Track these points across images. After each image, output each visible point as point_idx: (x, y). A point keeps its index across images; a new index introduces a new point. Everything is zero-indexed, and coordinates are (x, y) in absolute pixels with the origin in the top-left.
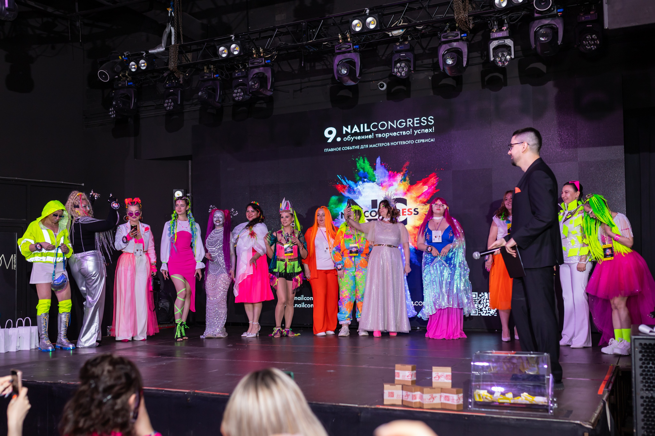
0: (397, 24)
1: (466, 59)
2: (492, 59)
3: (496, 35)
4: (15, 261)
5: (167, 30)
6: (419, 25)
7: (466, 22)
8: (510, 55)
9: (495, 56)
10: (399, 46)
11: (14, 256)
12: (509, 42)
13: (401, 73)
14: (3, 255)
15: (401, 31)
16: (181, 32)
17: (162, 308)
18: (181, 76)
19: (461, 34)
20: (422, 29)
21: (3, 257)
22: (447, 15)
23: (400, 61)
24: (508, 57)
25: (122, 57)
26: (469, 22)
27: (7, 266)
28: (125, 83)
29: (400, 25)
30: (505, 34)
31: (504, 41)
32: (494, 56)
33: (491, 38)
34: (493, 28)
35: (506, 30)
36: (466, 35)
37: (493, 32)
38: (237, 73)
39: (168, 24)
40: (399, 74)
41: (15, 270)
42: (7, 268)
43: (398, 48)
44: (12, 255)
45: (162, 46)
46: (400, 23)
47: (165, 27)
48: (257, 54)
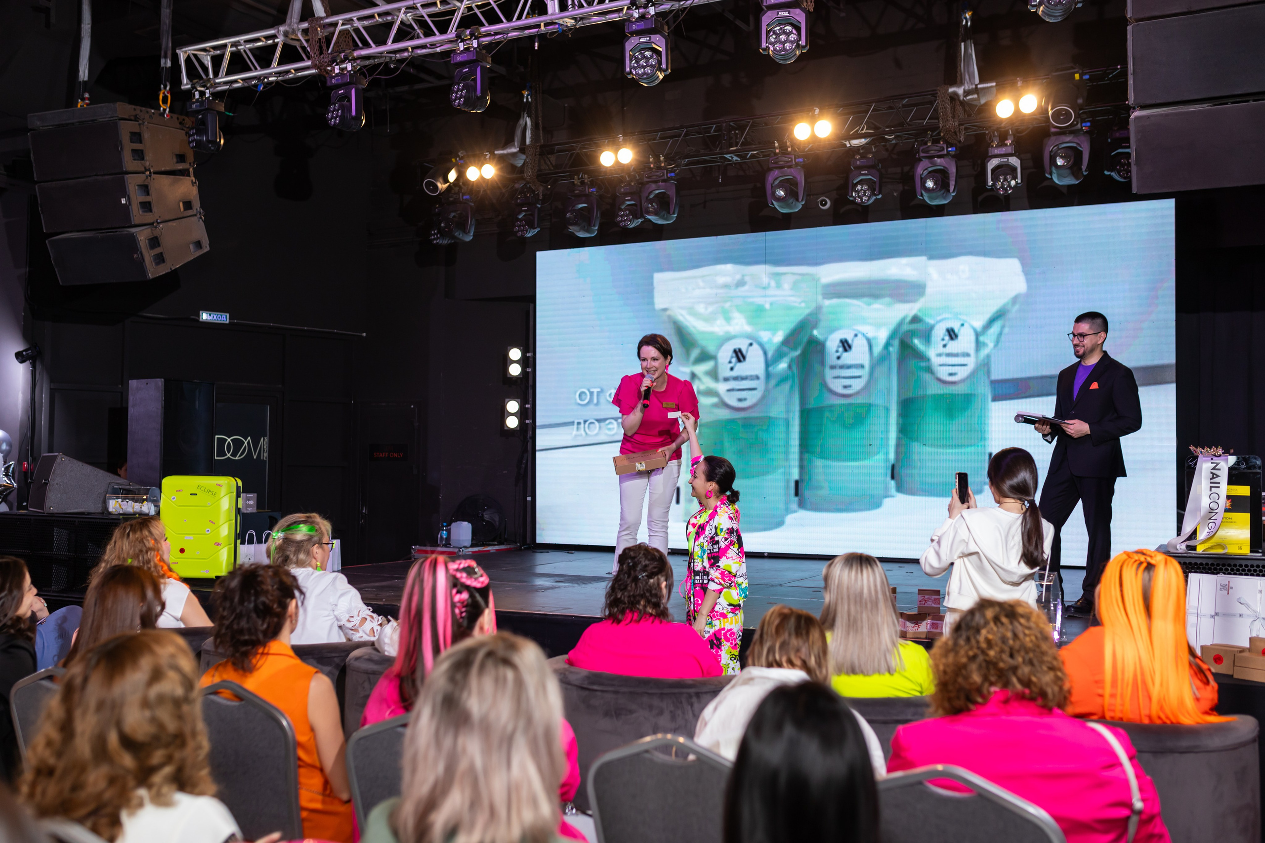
0: (858, 131)
1: (954, 183)
2: (990, 183)
3: (997, 151)
4: (265, 447)
5: (522, 122)
6: (889, 133)
7: (955, 133)
8: (1015, 178)
9: (995, 179)
10: (859, 160)
11: (264, 440)
12: (1015, 161)
13: (861, 198)
14: (249, 438)
15: (863, 140)
16: (541, 123)
17: (487, 522)
18: (541, 189)
19: (947, 148)
20: (893, 139)
21: (249, 440)
22: (929, 121)
23: (861, 182)
24: (1013, 183)
25: (456, 160)
26: (960, 133)
27: (255, 454)
28: (460, 197)
29: (863, 132)
30: (1010, 150)
31: (1008, 159)
32: (992, 180)
33: (990, 154)
34: (992, 141)
35: (1010, 144)
36: (954, 149)
37: (992, 146)
38: (623, 187)
39: (524, 114)
40: (858, 200)
41: (266, 461)
42: (255, 458)
43: (858, 163)
44: (262, 439)
45: (514, 146)
46: (862, 130)
47: (518, 117)
48: (655, 163)
